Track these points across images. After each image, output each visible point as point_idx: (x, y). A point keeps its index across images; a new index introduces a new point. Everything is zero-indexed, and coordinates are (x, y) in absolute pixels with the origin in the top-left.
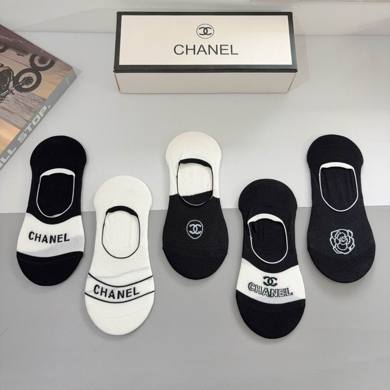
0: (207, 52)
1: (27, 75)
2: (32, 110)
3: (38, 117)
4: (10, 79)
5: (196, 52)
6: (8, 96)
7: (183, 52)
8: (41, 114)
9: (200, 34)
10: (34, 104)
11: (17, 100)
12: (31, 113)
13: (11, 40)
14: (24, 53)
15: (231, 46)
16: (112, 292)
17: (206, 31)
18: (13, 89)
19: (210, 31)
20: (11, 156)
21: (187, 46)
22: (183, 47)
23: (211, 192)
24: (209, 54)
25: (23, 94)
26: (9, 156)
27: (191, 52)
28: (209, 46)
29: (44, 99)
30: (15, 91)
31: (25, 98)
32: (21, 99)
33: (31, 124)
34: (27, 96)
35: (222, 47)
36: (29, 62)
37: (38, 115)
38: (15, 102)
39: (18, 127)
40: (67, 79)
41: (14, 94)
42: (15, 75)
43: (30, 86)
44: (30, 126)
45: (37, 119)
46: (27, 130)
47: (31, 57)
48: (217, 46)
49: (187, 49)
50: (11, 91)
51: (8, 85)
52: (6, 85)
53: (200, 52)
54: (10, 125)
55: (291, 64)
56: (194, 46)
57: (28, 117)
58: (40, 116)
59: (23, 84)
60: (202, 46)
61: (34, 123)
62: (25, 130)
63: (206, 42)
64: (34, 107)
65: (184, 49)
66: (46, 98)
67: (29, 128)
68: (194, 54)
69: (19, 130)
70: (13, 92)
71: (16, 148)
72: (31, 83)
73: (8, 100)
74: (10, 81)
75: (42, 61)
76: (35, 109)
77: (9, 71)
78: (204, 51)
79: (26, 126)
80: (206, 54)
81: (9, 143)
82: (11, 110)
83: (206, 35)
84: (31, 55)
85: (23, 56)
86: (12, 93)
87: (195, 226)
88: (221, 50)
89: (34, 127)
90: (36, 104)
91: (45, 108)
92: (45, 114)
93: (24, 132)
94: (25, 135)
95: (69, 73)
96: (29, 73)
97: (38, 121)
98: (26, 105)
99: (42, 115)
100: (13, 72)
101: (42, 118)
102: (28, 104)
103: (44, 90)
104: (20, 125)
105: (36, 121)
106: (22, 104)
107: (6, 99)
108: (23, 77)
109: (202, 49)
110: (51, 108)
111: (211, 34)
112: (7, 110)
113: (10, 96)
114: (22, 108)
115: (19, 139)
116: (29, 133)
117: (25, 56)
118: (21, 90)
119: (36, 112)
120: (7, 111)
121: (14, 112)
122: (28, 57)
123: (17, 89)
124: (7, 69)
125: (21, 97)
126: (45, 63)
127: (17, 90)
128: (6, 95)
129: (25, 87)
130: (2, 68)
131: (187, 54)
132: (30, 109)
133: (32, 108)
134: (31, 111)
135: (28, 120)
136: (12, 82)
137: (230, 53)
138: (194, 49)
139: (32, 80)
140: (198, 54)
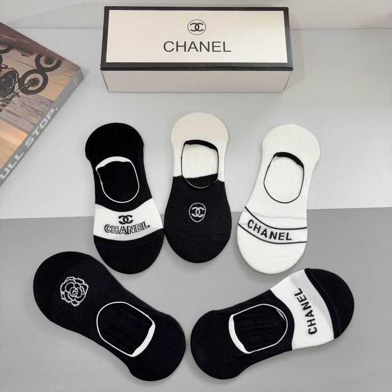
0: (199, 49)
1: (32, 76)
2: (40, 112)
3: (45, 120)
4: (15, 81)
5: (187, 49)
6: (13, 99)
7: (173, 49)
8: (49, 116)
9: (191, 30)
10: (41, 106)
11: (23, 103)
12: (38, 116)
13: (15, 40)
14: (28, 54)
15: (224, 43)
16: (265, 230)
17: (197, 27)
18: (19, 91)
19: (201, 27)
20: (19, 162)
21: (177, 42)
22: (173, 43)
23: (216, 176)
24: (201, 51)
25: (30, 96)
26: (16, 162)
27: (181, 49)
28: (201, 43)
29: (52, 102)
30: (21, 94)
31: (31, 100)
32: (28, 101)
33: (38, 127)
34: (34, 98)
35: (214, 43)
36: (34, 62)
37: (45, 119)
38: (21, 105)
39: (25, 131)
40: (74, 80)
41: (19, 97)
42: (20, 77)
43: (37, 88)
44: (38, 130)
45: (44, 122)
46: (35, 134)
47: (36, 58)
48: (209, 42)
49: (177, 46)
50: (17, 94)
51: (13, 88)
52: (11, 88)
53: (191, 49)
54: (17, 129)
55: (287, 62)
56: (185, 42)
57: (35, 121)
58: (47, 118)
59: (29, 86)
60: (193, 42)
61: (42, 127)
62: (33, 135)
63: (197, 38)
64: (40, 110)
65: (175, 46)
66: (54, 100)
67: (36, 132)
68: (185, 51)
69: (26, 135)
70: (19, 94)
71: (23, 153)
72: (37, 84)
73: (13, 103)
74: (15, 83)
75: (49, 61)
76: (42, 112)
77: (14, 73)
78: (196, 48)
79: (33, 130)
80: (197, 51)
81: (16, 148)
82: (17, 113)
83: (197, 32)
84: (36, 55)
85: (28, 56)
86: (18, 96)
87: (198, 209)
88: (213, 47)
89: (41, 131)
90: (43, 106)
91: (52, 110)
92: (53, 116)
93: (31, 136)
94: (33, 139)
95: (77, 73)
96: (35, 74)
97: (46, 124)
98: (33, 108)
99: (49, 118)
100: (18, 74)
101: (49, 121)
102: (36, 107)
103: (51, 92)
104: (27, 129)
105: (43, 124)
106: (28, 107)
107: (12, 102)
108: (28, 78)
109: (193, 46)
110: (58, 111)
111: (203, 30)
112: (14, 114)
113: (15, 99)
114: (29, 111)
115: (26, 144)
116: (36, 138)
117: (30, 57)
118: (27, 92)
119: (43, 115)
120: (12, 115)
121: (20, 115)
122: (33, 57)
123: (22, 91)
124: (11, 70)
125: (28, 100)
126: (52, 63)
127: (23, 93)
128: (12, 98)
129: (31, 89)
130: (6, 69)
131: (177, 51)
132: (37, 112)
133: (40, 111)
134: (38, 114)
135: (35, 123)
136: (17, 84)
137: (222, 50)
138: (185, 46)
139: (38, 81)
140: (188, 51)
